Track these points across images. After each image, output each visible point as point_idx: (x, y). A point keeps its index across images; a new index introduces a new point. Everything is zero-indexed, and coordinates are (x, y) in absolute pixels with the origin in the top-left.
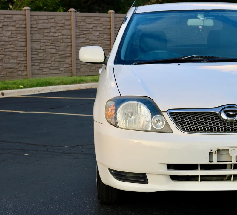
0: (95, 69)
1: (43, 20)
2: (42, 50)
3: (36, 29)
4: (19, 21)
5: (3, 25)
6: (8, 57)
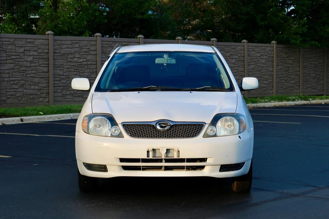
1: (67, 44)
2: (65, 77)
3: (60, 54)
4: (41, 46)
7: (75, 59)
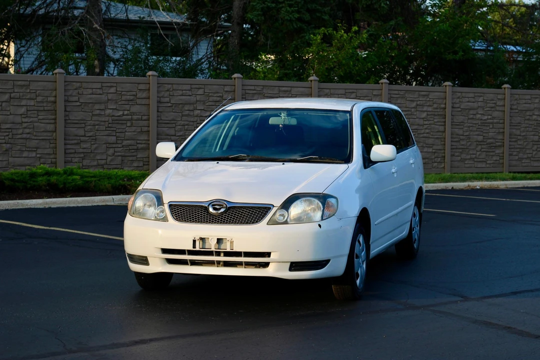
5: (417, 105)
7: (478, 116)
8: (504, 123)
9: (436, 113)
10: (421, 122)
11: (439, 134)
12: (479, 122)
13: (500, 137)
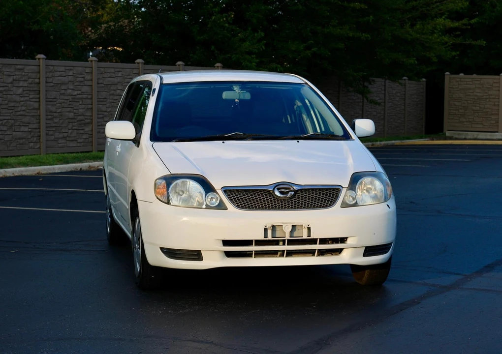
0: (16, 146)
5: (14, 80)
6: (19, 122)
8: (92, 99)
9: (32, 89)
10: (18, 98)
11: (34, 111)
12: (70, 97)
13: (89, 114)
